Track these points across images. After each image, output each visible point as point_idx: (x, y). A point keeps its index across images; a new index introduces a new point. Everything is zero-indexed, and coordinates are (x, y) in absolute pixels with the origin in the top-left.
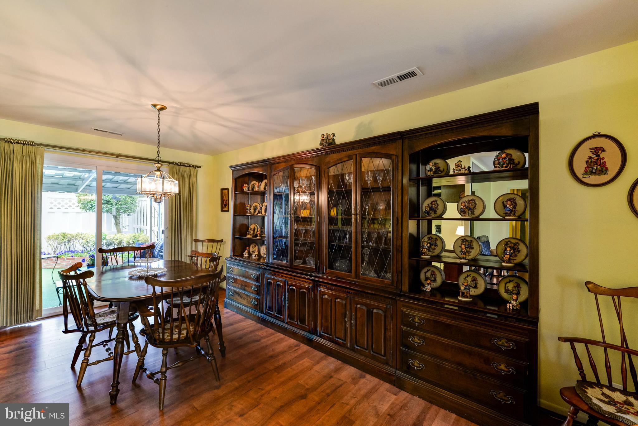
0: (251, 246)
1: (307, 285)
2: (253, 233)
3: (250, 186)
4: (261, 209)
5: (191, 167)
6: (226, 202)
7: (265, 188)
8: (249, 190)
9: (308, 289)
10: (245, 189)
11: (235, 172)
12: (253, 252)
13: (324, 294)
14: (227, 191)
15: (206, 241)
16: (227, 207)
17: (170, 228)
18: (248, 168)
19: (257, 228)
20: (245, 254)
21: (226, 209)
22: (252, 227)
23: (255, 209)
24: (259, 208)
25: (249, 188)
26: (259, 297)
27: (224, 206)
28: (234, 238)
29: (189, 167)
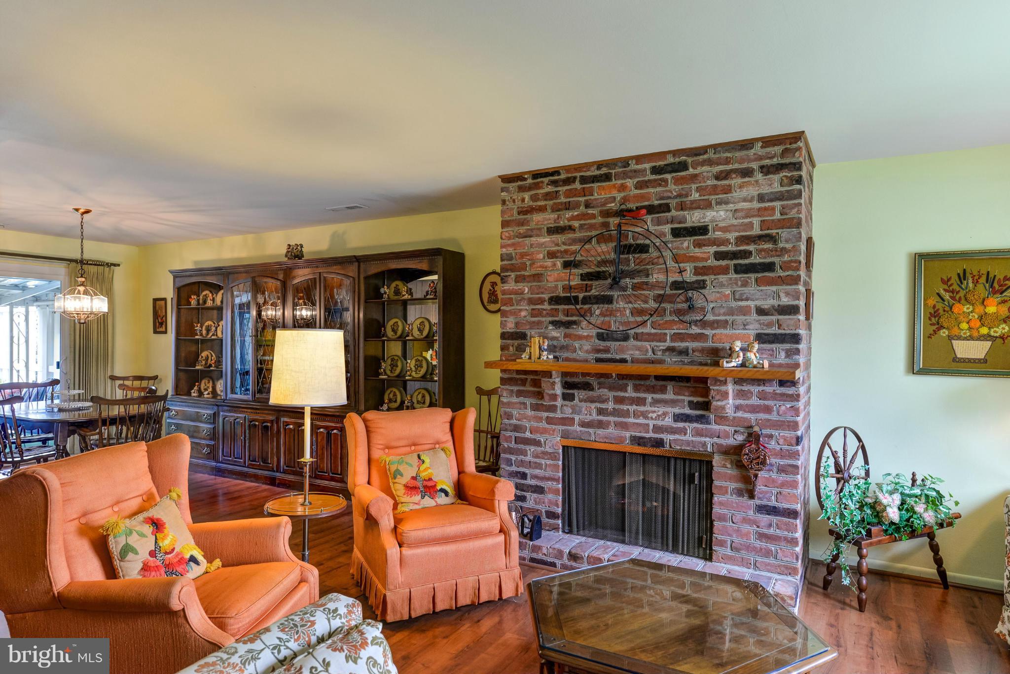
0: (203, 382)
1: (271, 418)
2: (206, 364)
3: (201, 297)
4: (216, 330)
5: (103, 265)
6: (162, 319)
7: (222, 302)
8: (199, 304)
9: (272, 422)
10: (193, 303)
11: (177, 279)
12: (206, 390)
13: (288, 424)
14: (163, 302)
15: (131, 378)
16: (164, 326)
17: (72, 359)
18: (196, 275)
19: (212, 356)
20: (194, 393)
21: (163, 329)
22: (204, 354)
23: (208, 330)
24: (213, 329)
25: (198, 300)
26: (213, 443)
27: (159, 325)
28: (177, 370)
29: (101, 265)
